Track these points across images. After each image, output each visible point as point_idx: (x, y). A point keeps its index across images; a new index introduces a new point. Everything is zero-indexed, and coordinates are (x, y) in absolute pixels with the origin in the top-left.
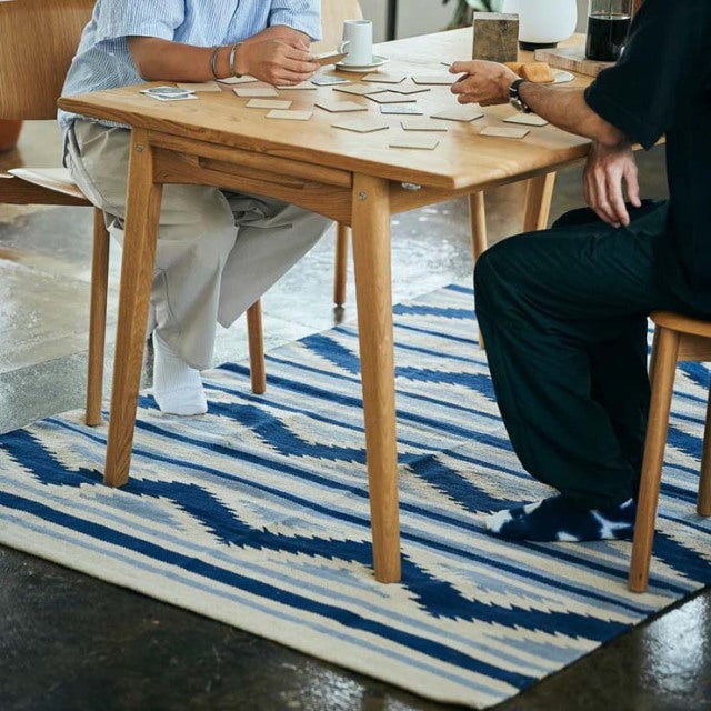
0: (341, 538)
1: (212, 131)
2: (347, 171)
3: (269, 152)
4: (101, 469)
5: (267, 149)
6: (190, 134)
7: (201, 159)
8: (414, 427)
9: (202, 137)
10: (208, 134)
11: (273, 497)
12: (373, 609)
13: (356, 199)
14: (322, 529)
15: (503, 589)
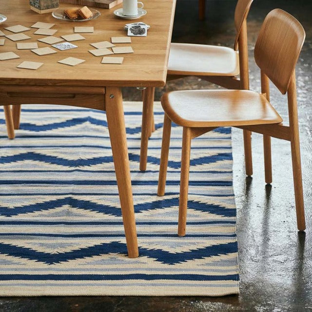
1: (20, 79)
2: (103, 87)
3: (56, 85)
5: (55, 83)
6: (5, 83)
8: (40, 186)
9: (14, 83)
11: (37, 237)
12: (146, 269)
13: (108, 98)
14: (78, 244)
15: (179, 245)
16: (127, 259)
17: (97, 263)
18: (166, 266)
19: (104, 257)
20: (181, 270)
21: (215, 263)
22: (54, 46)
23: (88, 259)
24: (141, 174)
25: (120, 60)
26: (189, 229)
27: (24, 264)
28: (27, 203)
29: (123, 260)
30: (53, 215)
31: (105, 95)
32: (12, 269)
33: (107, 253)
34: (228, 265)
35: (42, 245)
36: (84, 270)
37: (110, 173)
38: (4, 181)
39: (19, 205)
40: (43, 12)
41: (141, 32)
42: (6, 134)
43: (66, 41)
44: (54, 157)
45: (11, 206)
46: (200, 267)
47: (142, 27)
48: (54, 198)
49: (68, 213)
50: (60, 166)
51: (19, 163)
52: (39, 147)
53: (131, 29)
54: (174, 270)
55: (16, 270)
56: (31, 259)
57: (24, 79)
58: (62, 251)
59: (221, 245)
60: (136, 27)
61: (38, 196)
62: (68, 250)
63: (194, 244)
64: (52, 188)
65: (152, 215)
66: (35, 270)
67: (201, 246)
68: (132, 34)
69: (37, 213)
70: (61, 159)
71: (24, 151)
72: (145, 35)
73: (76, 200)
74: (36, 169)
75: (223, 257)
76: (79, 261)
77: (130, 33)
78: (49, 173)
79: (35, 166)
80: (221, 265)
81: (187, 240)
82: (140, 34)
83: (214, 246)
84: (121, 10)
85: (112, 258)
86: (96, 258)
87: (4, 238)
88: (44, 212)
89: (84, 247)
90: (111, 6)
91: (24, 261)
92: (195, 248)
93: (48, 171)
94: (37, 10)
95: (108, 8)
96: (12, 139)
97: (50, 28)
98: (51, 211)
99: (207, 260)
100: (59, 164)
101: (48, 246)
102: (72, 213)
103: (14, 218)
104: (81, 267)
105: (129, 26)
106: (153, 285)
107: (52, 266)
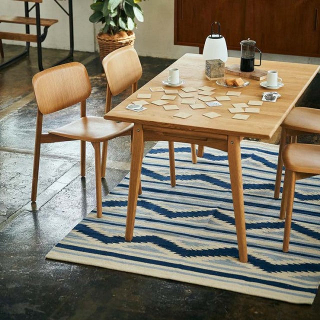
0: (217, 248)
1: (171, 124)
2: (226, 135)
4: (123, 235)
6: (161, 126)
7: (163, 133)
9: (167, 126)
10: (169, 125)
11: (182, 236)
12: (249, 273)
13: (229, 143)
14: (208, 245)
15: (280, 258)
16: (238, 263)
17: (216, 262)
18: (265, 273)
19: (223, 258)
20: (275, 278)
21: (303, 278)
22: (207, 103)
23: (211, 258)
24: (274, 200)
25: (246, 117)
26: (291, 248)
27: (166, 254)
28: (186, 211)
29: (235, 263)
30: (199, 222)
31: (227, 140)
32: (156, 256)
33: (225, 256)
34: (312, 281)
35: (183, 242)
36: (205, 265)
37: (252, 197)
38: (177, 192)
39: (180, 211)
40: (212, 79)
41: (272, 99)
42: (191, 159)
43: (217, 100)
44: (218, 180)
45: (174, 211)
46: (290, 279)
47: (274, 95)
48: (205, 209)
49: (210, 222)
50: (219, 187)
51: (193, 181)
52: (210, 171)
53: (266, 96)
54: (270, 277)
55: (159, 257)
56: (172, 251)
57: (173, 124)
58: (195, 248)
59: (313, 264)
60: (270, 95)
61: (195, 206)
62: (200, 248)
63: (292, 260)
64: (207, 202)
65: (269, 233)
66: (172, 259)
67: (297, 263)
68: (265, 100)
69: (190, 218)
70: (222, 182)
71: (199, 173)
72: (275, 101)
73: (219, 213)
74: (202, 187)
75: (311, 274)
76: (204, 258)
77: (264, 99)
78: (209, 191)
79: (202, 184)
80: (307, 280)
81: (287, 256)
82: (271, 100)
83: (307, 264)
84: (265, 82)
85: (227, 260)
86: (217, 258)
87: (160, 233)
88: (195, 218)
89: (211, 248)
90: (261, 79)
91: (168, 251)
92: (291, 262)
93: (210, 189)
94: (209, 78)
95: (259, 80)
96: (194, 163)
97: (211, 91)
98: (200, 218)
99: (298, 274)
100: (218, 185)
101: (187, 243)
102: (213, 221)
103: (173, 220)
104: (204, 263)
105: (266, 93)
106: (249, 285)
107: (184, 258)
